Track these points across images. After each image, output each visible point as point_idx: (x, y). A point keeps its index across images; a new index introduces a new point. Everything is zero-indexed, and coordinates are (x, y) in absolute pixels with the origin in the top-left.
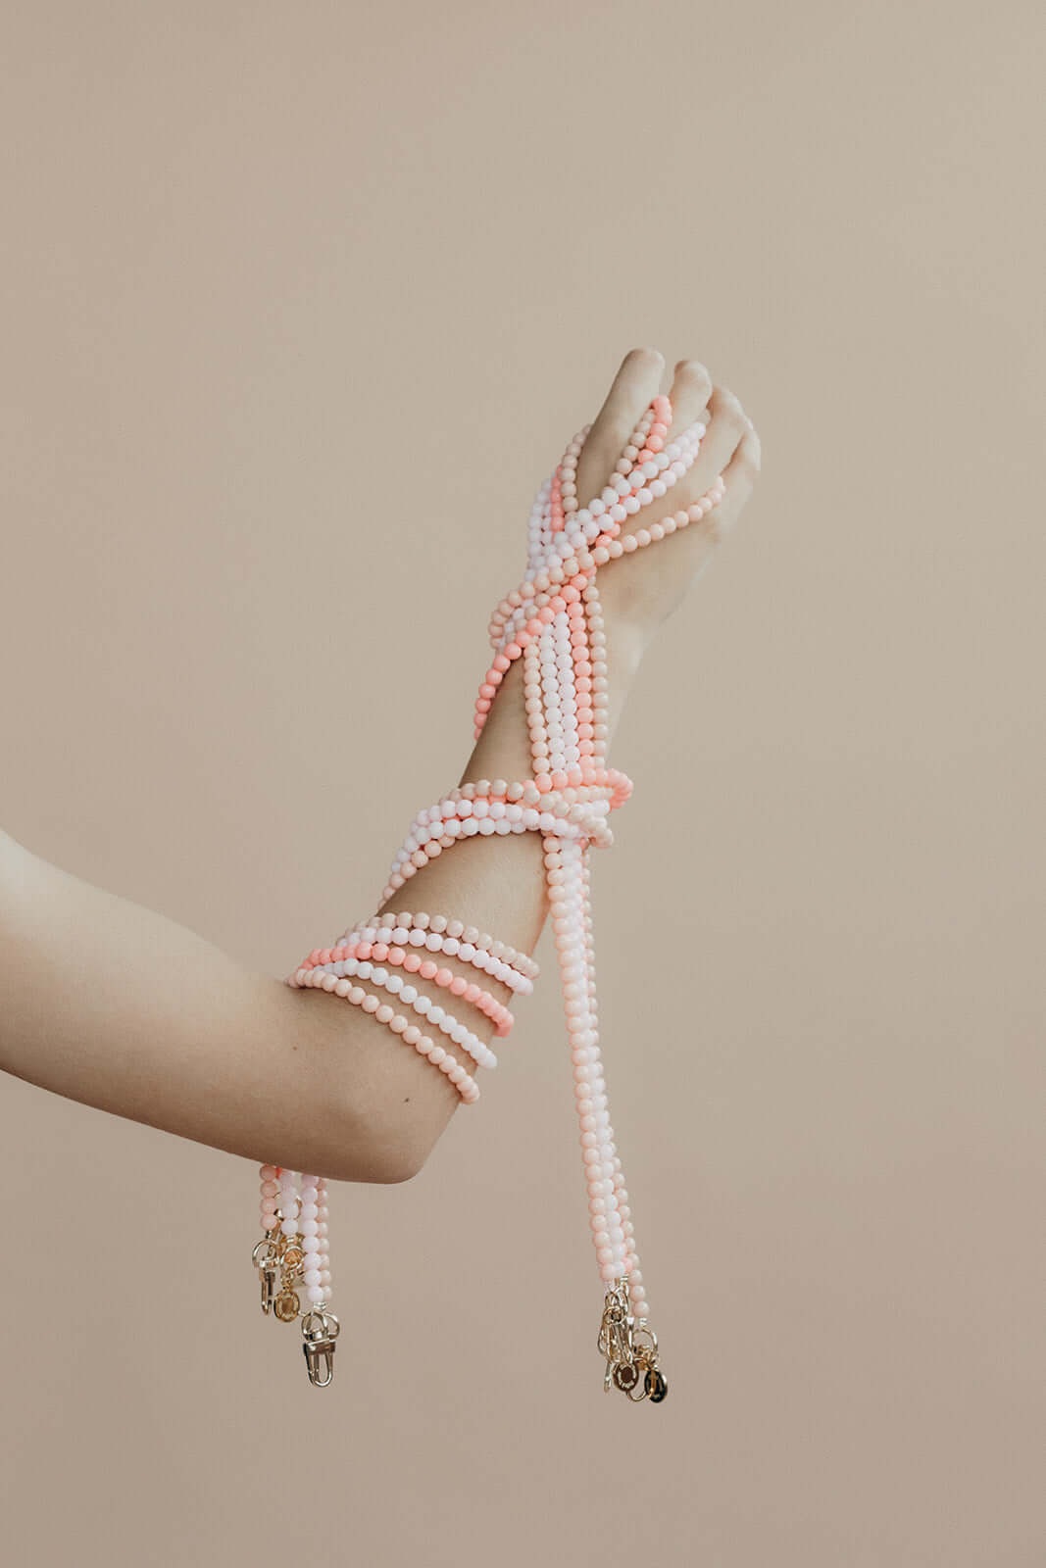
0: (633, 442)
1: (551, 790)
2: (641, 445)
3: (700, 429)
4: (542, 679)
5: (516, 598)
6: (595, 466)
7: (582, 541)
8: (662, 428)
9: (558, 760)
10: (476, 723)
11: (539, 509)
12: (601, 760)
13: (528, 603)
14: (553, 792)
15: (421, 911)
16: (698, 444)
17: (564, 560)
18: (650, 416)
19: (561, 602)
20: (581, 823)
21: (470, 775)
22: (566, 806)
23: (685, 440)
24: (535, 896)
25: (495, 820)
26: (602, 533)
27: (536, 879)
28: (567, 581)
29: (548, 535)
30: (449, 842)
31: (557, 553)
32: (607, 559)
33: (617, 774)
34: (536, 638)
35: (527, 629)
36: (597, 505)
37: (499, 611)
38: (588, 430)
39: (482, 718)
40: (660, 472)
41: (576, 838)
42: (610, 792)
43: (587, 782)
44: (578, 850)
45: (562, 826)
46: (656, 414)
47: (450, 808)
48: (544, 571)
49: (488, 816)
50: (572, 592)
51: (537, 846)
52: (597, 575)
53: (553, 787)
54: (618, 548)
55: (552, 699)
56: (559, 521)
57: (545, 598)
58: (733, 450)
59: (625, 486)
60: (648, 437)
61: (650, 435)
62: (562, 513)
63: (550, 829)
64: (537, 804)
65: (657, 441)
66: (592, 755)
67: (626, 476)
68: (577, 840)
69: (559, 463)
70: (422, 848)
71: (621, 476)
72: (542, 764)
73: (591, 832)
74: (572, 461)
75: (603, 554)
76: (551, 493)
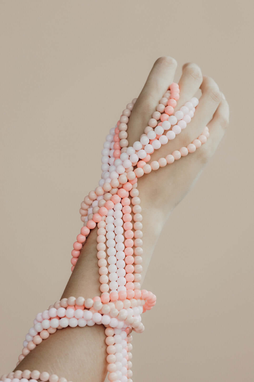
0: (158, 110)
1: (110, 302)
2: (162, 111)
3: (196, 101)
4: (107, 240)
5: (93, 196)
6: (137, 123)
7: (129, 164)
8: (174, 102)
9: (114, 285)
10: (72, 263)
11: (108, 145)
12: (139, 284)
13: (100, 198)
14: (111, 303)
15: (35, 369)
16: (194, 109)
17: (119, 175)
18: (168, 95)
19: (117, 198)
20: (125, 320)
21: (66, 294)
22: (116, 312)
23: (186, 109)
24: (101, 360)
25: (78, 319)
26: (140, 160)
27: (100, 350)
28: (121, 186)
29: (112, 160)
30: (53, 331)
31: (116, 171)
32: (143, 174)
33: (147, 292)
34: (104, 217)
35: (99, 213)
36: (138, 145)
37: (84, 202)
38: (135, 102)
39: (75, 260)
40: (172, 126)
41: (123, 328)
42: (143, 302)
43: (129, 298)
44: (124, 334)
45: (114, 322)
46: (171, 93)
47: (53, 312)
48: (109, 181)
49: (74, 317)
50: (124, 192)
51: (102, 334)
52: (138, 182)
53: (110, 300)
54: (149, 168)
55: (112, 251)
56: (118, 152)
57: (109, 196)
58: (213, 113)
59: (152, 134)
60: (166, 107)
61: (167, 105)
62: (120, 148)
63: (108, 324)
64: (101, 310)
65: (171, 109)
66: (133, 282)
67: (154, 128)
68: (123, 329)
69: (119, 119)
70: (39, 334)
71: (151, 129)
72: (105, 287)
73: (131, 324)
74: (125, 119)
75: (140, 171)
76: (114, 136)
